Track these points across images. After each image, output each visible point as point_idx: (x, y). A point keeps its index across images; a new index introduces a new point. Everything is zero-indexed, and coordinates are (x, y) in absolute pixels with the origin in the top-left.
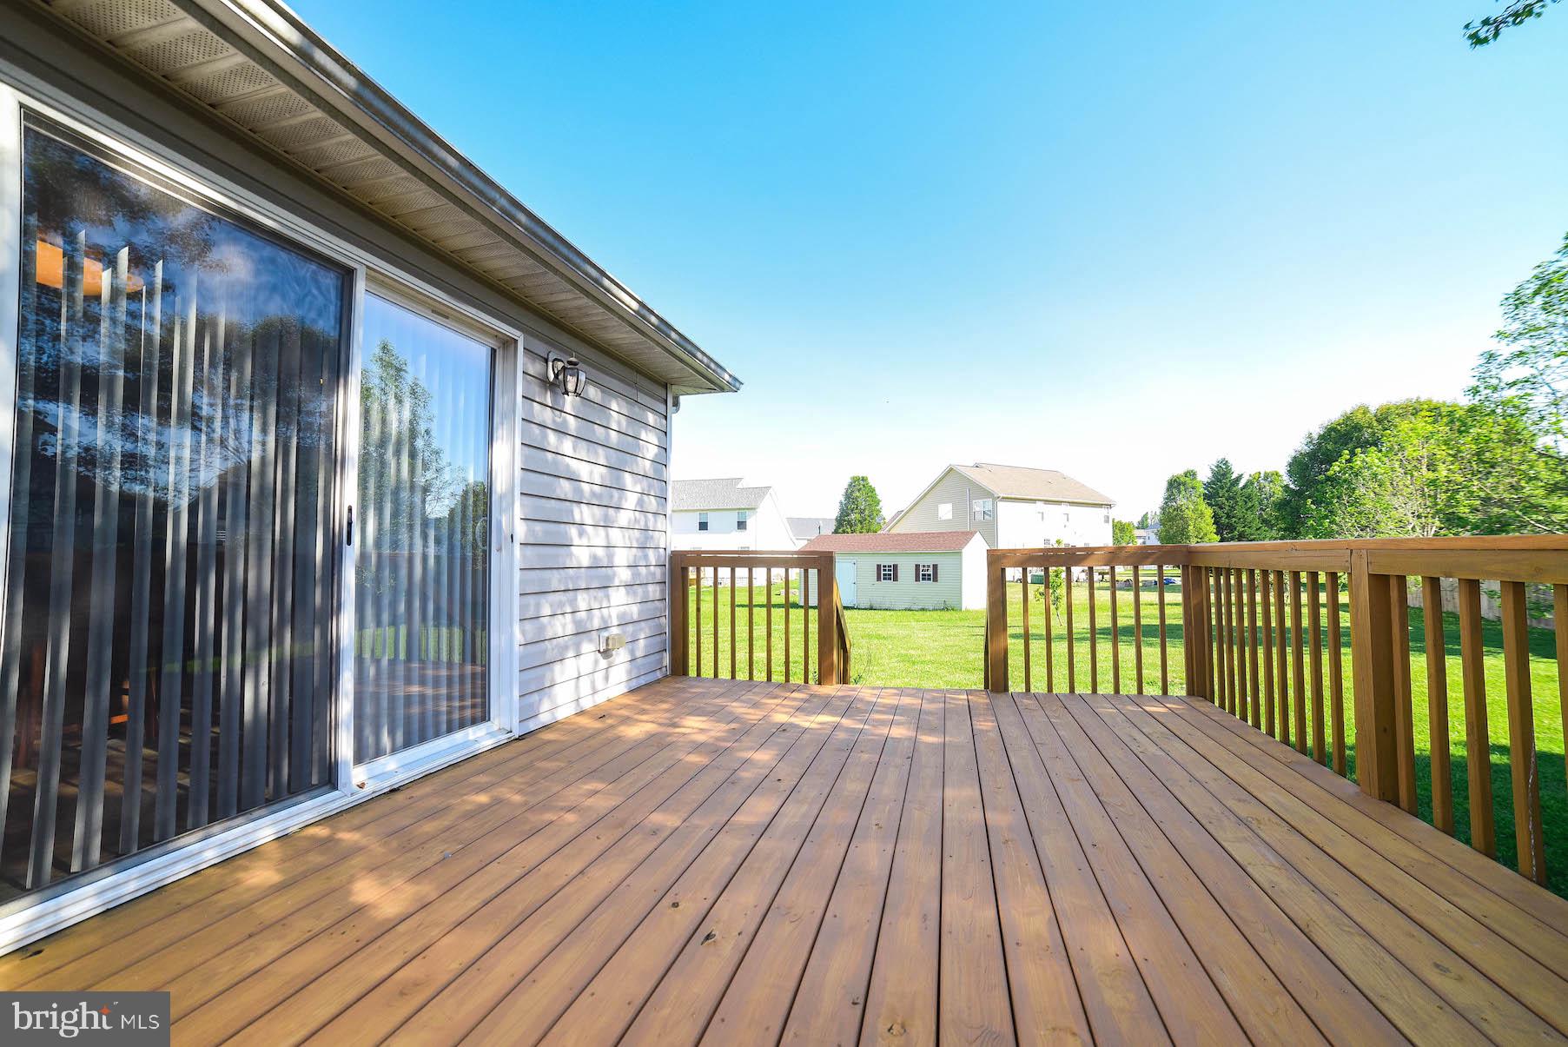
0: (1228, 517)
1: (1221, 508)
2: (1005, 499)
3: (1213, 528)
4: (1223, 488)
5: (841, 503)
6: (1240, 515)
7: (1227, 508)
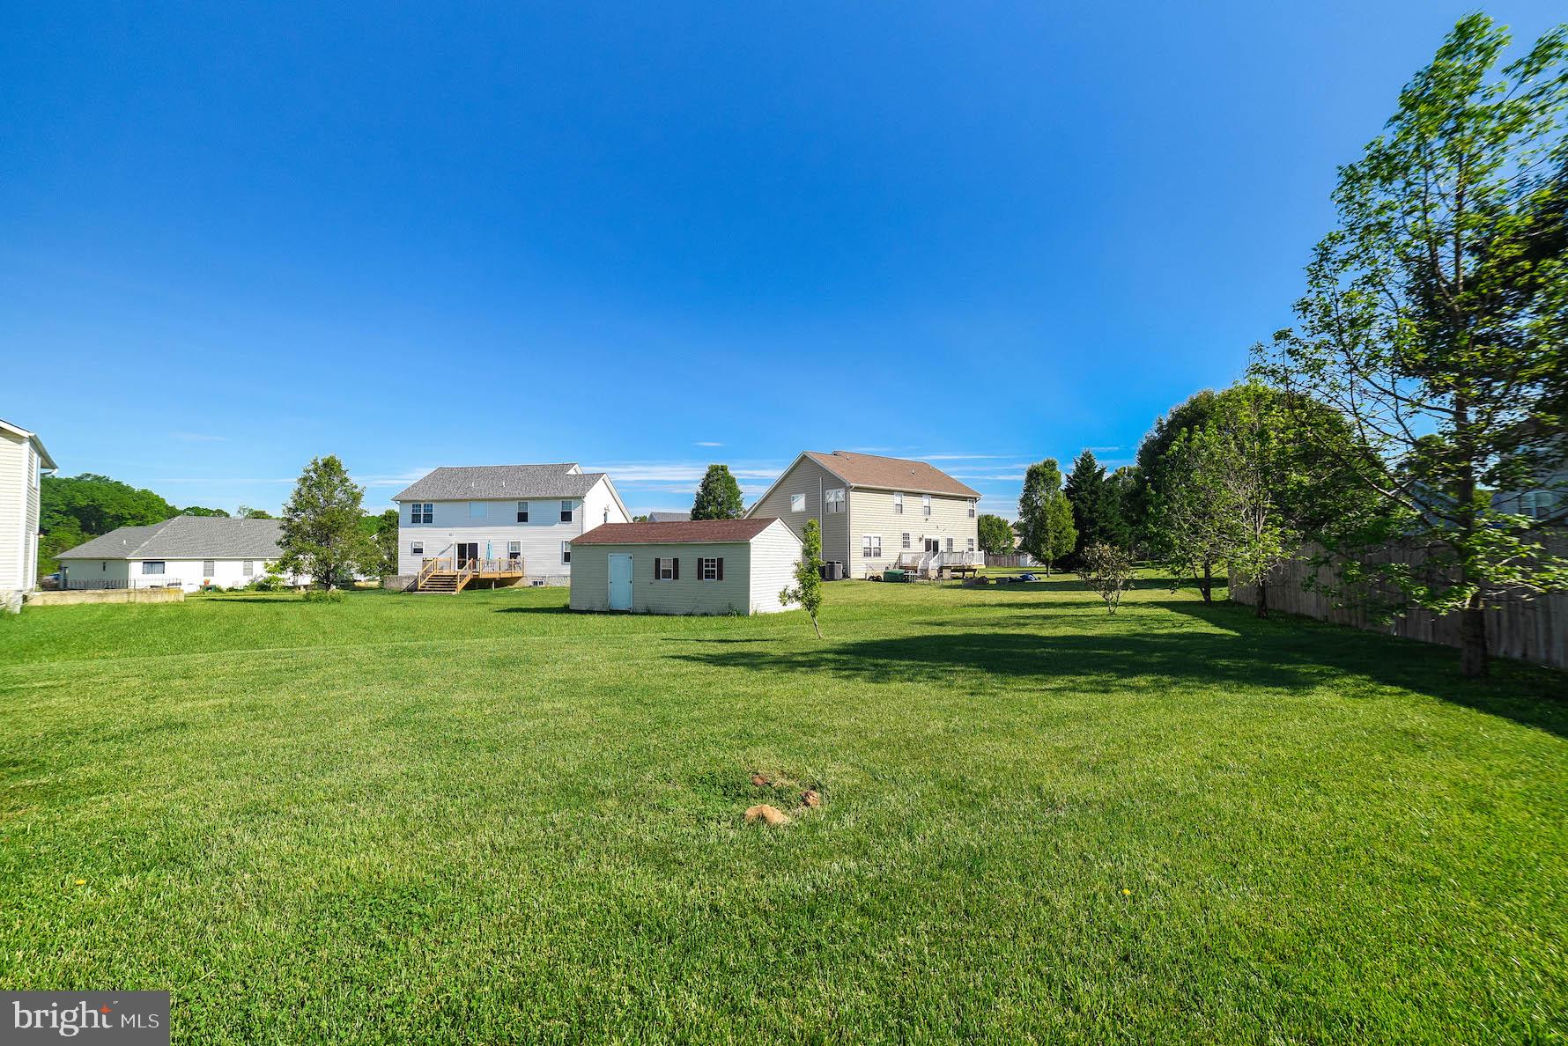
0: (1090, 512)
1: (1083, 502)
2: (858, 489)
3: (1072, 522)
4: (1085, 482)
5: (698, 494)
6: (1101, 509)
7: (1090, 503)
